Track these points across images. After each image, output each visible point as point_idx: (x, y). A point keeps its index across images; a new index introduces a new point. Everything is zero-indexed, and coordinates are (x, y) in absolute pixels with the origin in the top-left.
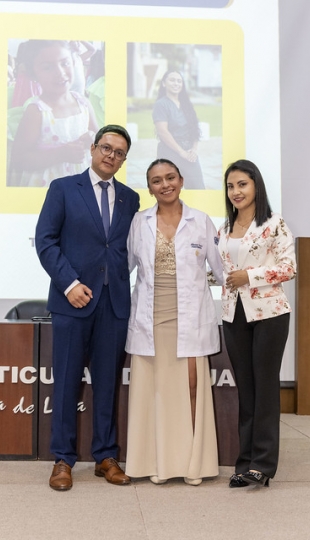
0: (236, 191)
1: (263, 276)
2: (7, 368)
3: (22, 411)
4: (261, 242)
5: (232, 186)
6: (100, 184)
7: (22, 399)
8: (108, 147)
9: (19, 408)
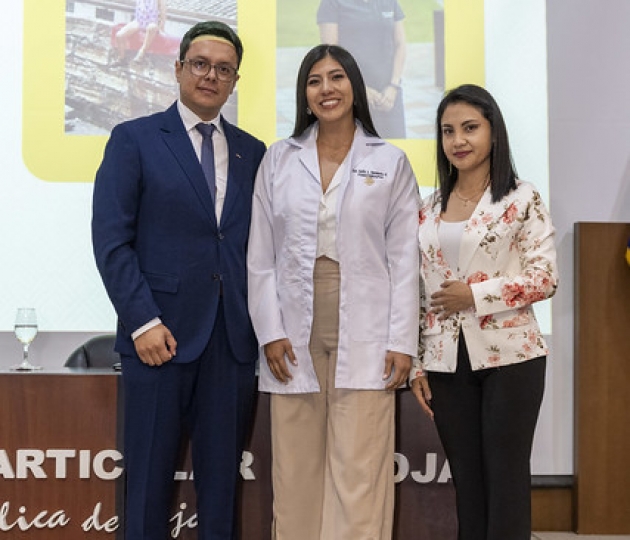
0: (460, 138)
1: (499, 295)
2: (71, 453)
3: (98, 528)
4: (501, 229)
5: (451, 130)
6: (198, 127)
7: (98, 506)
8: (203, 62)
9: (92, 522)
